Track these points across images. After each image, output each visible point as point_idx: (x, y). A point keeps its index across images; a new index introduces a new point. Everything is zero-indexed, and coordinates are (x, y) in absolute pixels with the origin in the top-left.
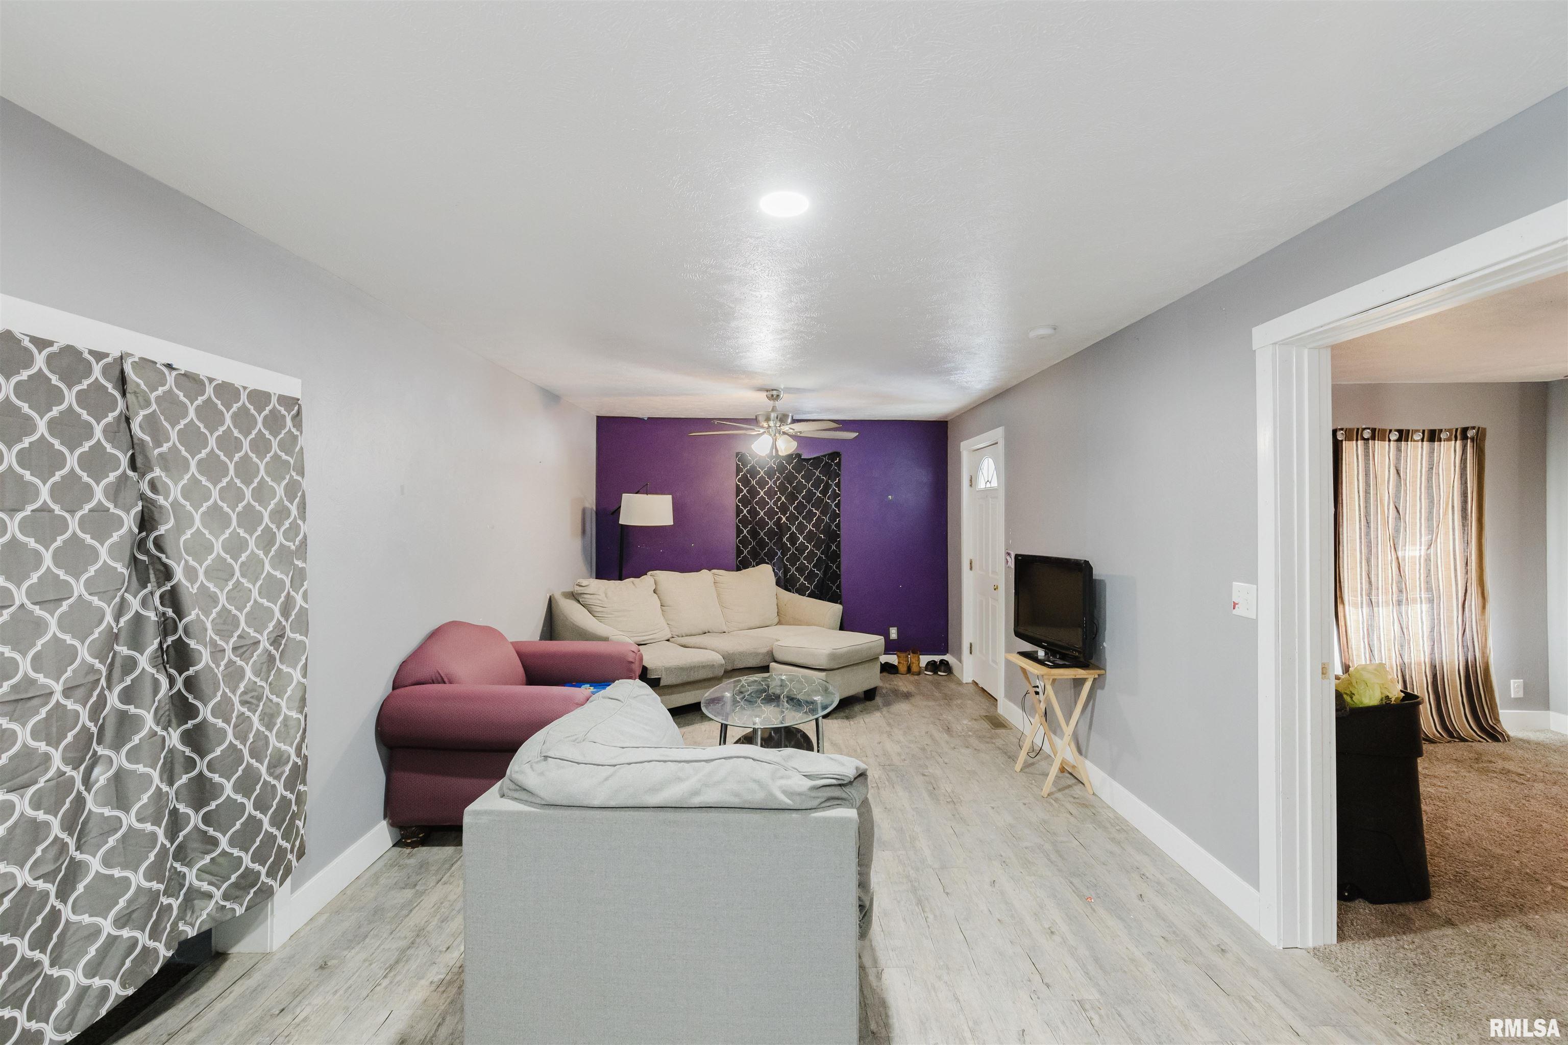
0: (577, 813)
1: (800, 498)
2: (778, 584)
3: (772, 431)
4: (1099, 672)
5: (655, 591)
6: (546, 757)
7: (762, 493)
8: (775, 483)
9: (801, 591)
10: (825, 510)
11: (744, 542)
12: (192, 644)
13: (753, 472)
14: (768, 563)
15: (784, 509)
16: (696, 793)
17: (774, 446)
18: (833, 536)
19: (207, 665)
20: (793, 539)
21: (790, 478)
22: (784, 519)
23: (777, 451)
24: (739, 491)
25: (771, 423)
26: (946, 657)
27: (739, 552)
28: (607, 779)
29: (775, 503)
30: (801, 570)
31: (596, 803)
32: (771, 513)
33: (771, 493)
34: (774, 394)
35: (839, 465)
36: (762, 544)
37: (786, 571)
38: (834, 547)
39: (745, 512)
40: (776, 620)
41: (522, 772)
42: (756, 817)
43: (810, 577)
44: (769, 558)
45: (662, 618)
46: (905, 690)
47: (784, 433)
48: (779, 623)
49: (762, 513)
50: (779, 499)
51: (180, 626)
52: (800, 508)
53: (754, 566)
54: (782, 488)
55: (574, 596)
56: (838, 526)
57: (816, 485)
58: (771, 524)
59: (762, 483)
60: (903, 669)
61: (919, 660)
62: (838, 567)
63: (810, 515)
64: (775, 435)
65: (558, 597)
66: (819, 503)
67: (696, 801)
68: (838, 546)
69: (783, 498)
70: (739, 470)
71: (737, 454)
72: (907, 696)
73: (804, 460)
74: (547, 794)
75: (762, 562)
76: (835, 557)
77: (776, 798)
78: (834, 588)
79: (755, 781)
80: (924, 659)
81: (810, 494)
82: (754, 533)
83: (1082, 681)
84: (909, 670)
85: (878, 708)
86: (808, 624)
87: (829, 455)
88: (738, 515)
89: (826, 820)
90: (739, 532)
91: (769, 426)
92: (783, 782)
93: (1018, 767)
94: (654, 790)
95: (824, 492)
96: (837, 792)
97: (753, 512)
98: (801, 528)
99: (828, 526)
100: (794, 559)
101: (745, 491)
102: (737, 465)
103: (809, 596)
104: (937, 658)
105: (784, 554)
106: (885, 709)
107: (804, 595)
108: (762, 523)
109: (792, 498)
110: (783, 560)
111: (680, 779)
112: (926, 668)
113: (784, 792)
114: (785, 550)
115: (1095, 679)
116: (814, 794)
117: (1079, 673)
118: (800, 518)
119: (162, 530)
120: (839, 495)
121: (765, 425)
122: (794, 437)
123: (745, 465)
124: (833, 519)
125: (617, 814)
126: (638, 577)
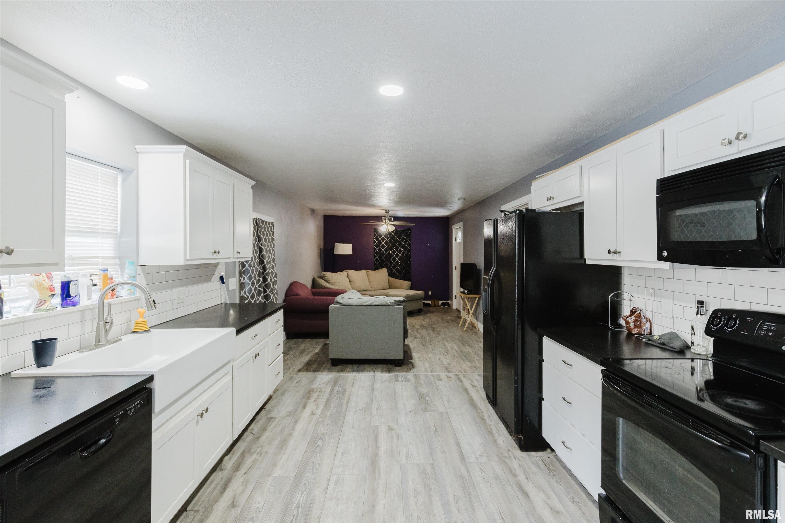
0: (351, 307)
1: (397, 245)
2: (389, 275)
3: (387, 223)
4: (479, 295)
5: (347, 277)
6: (343, 298)
7: (383, 243)
8: (388, 239)
9: (397, 278)
10: (406, 249)
11: (377, 260)
12: (267, 277)
13: (380, 236)
14: (385, 268)
15: (391, 249)
16: (373, 303)
17: (388, 229)
18: (408, 258)
19: (269, 282)
20: (394, 259)
21: (393, 237)
22: (391, 252)
23: (388, 230)
24: (375, 242)
25: (386, 221)
26: (448, 301)
27: (375, 264)
28: (356, 301)
29: (388, 247)
30: (397, 270)
31: (354, 305)
32: (386, 250)
33: (386, 243)
34: (387, 212)
35: (410, 233)
36: (383, 261)
37: (392, 271)
38: (409, 262)
39: (377, 250)
40: (388, 288)
41: (339, 300)
42: (384, 307)
43: (400, 272)
44: (385, 266)
45: (350, 285)
46: (432, 310)
47: (391, 224)
48: (389, 288)
49: (383, 250)
50: (389, 245)
51: (265, 273)
52: (397, 248)
53: (380, 269)
54: (390, 241)
55: (322, 278)
56: (410, 255)
57: (402, 240)
58: (386, 254)
59: (383, 239)
60: (433, 305)
61: (438, 302)
62: (410, 269)
63: (400, 251)
64: (388, 225)
65: (316, 277)
66: (403, 247)
67: (373, 304)
68: (410, 262)
69: (391, 245)
70: (375, 235)
71: (374, 229)
72: (432, 312)
73: (398, 231)
74: (344, 303)
75: (383, 267)
76: (409, 266)
77: (388, 304)
78: (409, 277)
79: (384, 301)
80: (441, 302)
81: (400, 244)
82: (380, 257)
83: (476, 298)
84: (435, 306)
85: (422, 315)
86: (399, 288)
87: (407, 229)
88: (374, 251)
89: (396, 307)
90: (375, 257)
91: (386, 222)
92: (389, 301)
93: (460, 325)
94: (365, 302)
95: (405, 243)
96: (400, 303)
97: (380, 250)
98: (397, 256)
99: (407, 255)
100: (394, 267)
101: (377, 242)
102: (374, 233)
103: (400, 279)
104: (445, 302)
105: (391, 265)
106: (424, 315)
107: (398, 279)
108: (383, 254)
109: (394, 245)
110: (391, 267)
111: (370, 301)
112: (441, 305)
113: (390, 303)
114: (391, 263)
115: (479, 297)
116: (395, 303)
117: (475, 296)
118: (397, 252)
119: (263, 253)
120: (410, 244)
121: (384, 221)
122: (394, 225)
123: (377, 233)
124: (408, 252)
125: (358, 307)
126: (342, 272)
